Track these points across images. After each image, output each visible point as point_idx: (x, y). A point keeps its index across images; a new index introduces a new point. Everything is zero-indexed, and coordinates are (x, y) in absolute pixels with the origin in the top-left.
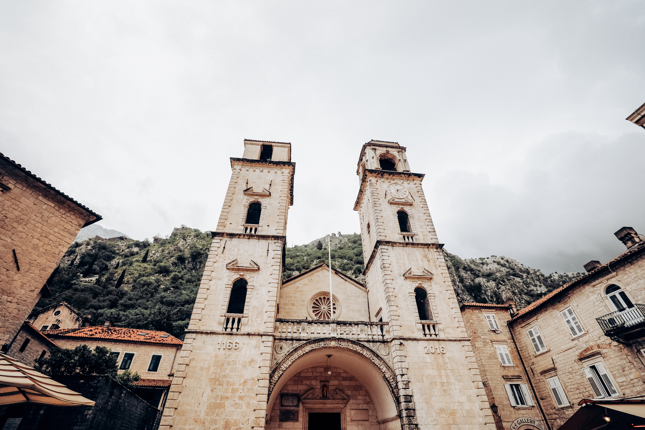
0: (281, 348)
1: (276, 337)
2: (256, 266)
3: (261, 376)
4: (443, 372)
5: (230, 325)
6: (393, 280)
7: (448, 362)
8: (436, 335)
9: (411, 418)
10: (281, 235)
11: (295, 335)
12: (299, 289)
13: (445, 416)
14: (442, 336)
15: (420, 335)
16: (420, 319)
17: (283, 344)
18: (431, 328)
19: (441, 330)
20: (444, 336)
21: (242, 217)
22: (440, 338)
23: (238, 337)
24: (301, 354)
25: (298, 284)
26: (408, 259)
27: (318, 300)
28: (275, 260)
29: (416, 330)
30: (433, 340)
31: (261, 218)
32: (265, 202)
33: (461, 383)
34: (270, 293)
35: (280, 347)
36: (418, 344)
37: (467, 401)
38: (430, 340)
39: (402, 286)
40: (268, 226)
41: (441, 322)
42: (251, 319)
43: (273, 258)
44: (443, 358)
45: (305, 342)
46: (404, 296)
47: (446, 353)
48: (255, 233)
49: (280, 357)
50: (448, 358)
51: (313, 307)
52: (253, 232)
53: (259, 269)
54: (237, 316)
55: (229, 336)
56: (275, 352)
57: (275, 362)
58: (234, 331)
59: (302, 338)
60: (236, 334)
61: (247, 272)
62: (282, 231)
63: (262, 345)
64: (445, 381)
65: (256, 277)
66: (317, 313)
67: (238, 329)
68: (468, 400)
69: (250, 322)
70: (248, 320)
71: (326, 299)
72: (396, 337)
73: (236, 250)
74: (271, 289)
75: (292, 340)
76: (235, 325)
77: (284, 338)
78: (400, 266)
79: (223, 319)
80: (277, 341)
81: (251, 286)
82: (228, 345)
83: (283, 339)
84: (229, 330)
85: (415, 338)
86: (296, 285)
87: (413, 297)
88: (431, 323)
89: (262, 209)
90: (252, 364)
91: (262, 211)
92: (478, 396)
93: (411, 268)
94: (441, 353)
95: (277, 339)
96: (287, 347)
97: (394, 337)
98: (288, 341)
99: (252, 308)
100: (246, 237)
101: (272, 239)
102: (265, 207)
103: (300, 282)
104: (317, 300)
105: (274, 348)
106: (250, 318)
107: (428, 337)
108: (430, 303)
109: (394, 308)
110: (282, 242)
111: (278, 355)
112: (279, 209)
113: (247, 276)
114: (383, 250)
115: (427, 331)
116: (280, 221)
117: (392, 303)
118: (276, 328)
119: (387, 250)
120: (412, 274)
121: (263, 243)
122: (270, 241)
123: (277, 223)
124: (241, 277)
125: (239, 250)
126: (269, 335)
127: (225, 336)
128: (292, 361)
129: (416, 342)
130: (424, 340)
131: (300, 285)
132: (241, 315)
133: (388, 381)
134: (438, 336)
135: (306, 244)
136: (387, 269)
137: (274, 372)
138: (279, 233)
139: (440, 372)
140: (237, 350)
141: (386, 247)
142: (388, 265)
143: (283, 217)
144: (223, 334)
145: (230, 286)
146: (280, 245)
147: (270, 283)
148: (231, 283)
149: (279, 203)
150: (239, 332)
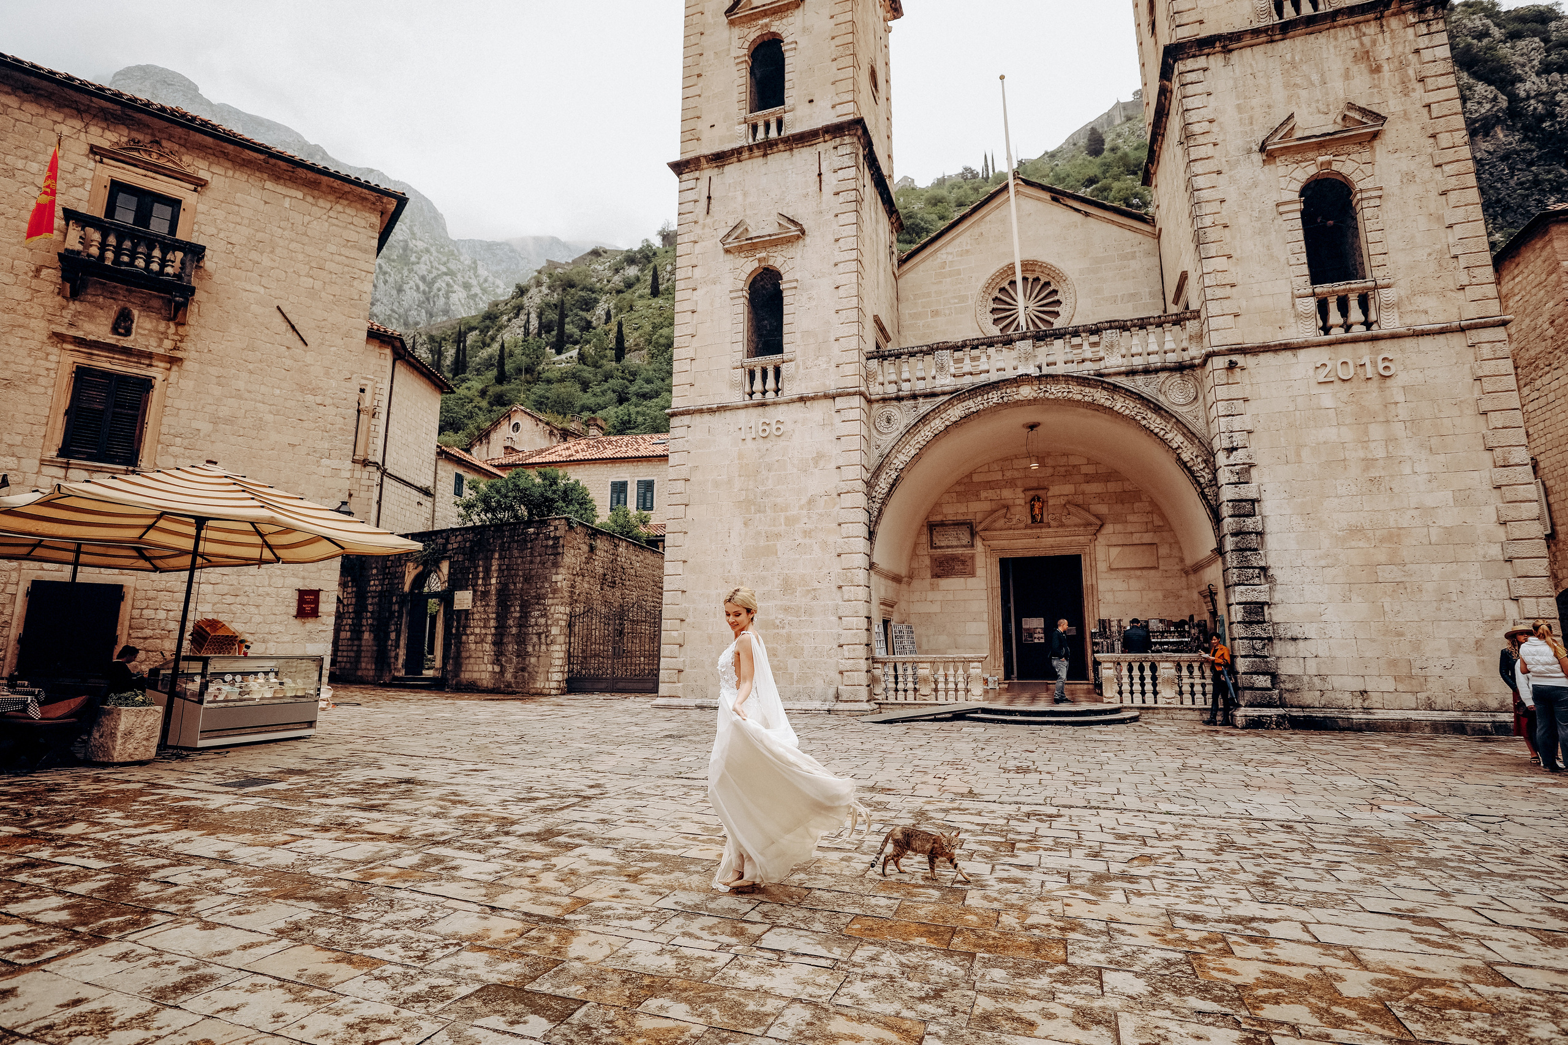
0: (889, 421)
1: (873, 397)
2: (793, 228)
3: (845, 487)
4: (1376, 431)
5: (758, 385)
6: (1219, 173)
7: (1400, 398)
8: (1368, 324)
9: (1249, 553)
10: (851, 117)
11: (920, 386)
12: (948, 269)
13: (1361, 544)
14: (1390, 322)
15: (1309, 330)
16: (1312, 284)
17: (893, 409)
18: (1354, 304)
19: (1390, 306)
20: (1398, 325)
21: (735, 96)
22: (1381, 332)
23: (782, 408)
24: (941, 429)
25: (944, 256)
26: (1287, 86)
27: (1007, 287)
28: (842, 198)
29: (1292, 320)
30: (1355, 340)
31: (787, 85)
32: (791, 29)
33: (1441, 458)
34: (842, 292)
35: (884, 418)
36: (1294, 360)
37: (1452, 504)
38: (1343, 342)
39: (1255, 185)
40: (811, 101)
41: (1392, 281)
42: (804, 363)
43: (837, 194)
44: (1382, 390)
45: (947, 398)
46: (1258, 219)
47: (1399, 373)
48: (779, 134)
49: (887, 440)
50: (1404, 387)
51: (993, 311)
52: (773, 134)
53: (803, 232)
54: (769, 361)
55: (760, 409)
56: (874, 432)
57: (877, 453)
58: (770, 395)
59: (938, 390)
60: (775, 404)
61: (774, 249)
62: (850, 108)
63: (837, 419)
64: (1380, 453)
65: (799, 256)
66: (1004, 324)
67: (777, 391)
68: (1455, 500)
69: (801, 370)
70: (797, 367)
71: (1030, 280)
72: (1216, 349)
73: (740, 198)
74: (842, 280)
75: (914, 397)
76: (771, 383)
77: (893, 396)
78: (1251, 118)
79: (740, 375)
80: (876, 406)
81: (791, 281)
82: (761, 428)
83: (891, 399)
84: (758, 397)
85: (1285, 344)
86: (939, 260)
87: (1290, 216)
88: (1352, 290)
89: (787, 55)
90: (821, 464)
91: (787, 61)
92: (1498, 487)
93: (1291, 116)
94: (1376, 378)
95: (877, 401)
96: (903, 416)
97: (1211, 349)
98: (905, 402)
99: (803, 337)
100: (756, 153)
101: (827, 137)
102: (793, 46)
103: (949, 249)
104: (1002, 290)
105: (870, 422)
106: (799, 360)
107: (1337, 333)
108: (1360, 226)
109: (1220, 263)
110: (855, 140)
111: (884, 437)
112: (833, 38)
113: (778, 260)
114: (1190, 77)
115: (1335, 317)
116: (841, 75)
117: (1213, 249)
118: (869, 377)
119: (1205, 70)
120: (1298, 134)
121: (805, 156)
122: (821, 147)
123: (833, 83)
124: (763, 264)
125: (745, 195)
126: (849, 394)
127: (751, 410)
128: (918, 446)
129: (1289, 353)
130: (1319, 345)
131: (950, 258)
132: (779, 356)
133: (1189, 469)
134: (1375, 327)
135: (1051, 148)
136: (1201, 140)
137: (876, 474)
138: (845, 113)
139: (1366, 433)
140: (782, 438)
141: (1202, 62)
142: (1205, 126)
143: (849, 61)
144: (747, 406)
145: (740, 293)
146: (848, 149)
147: (836, 265)
148: (741, 285)
149: (832, 17)
150: (780, 399)
